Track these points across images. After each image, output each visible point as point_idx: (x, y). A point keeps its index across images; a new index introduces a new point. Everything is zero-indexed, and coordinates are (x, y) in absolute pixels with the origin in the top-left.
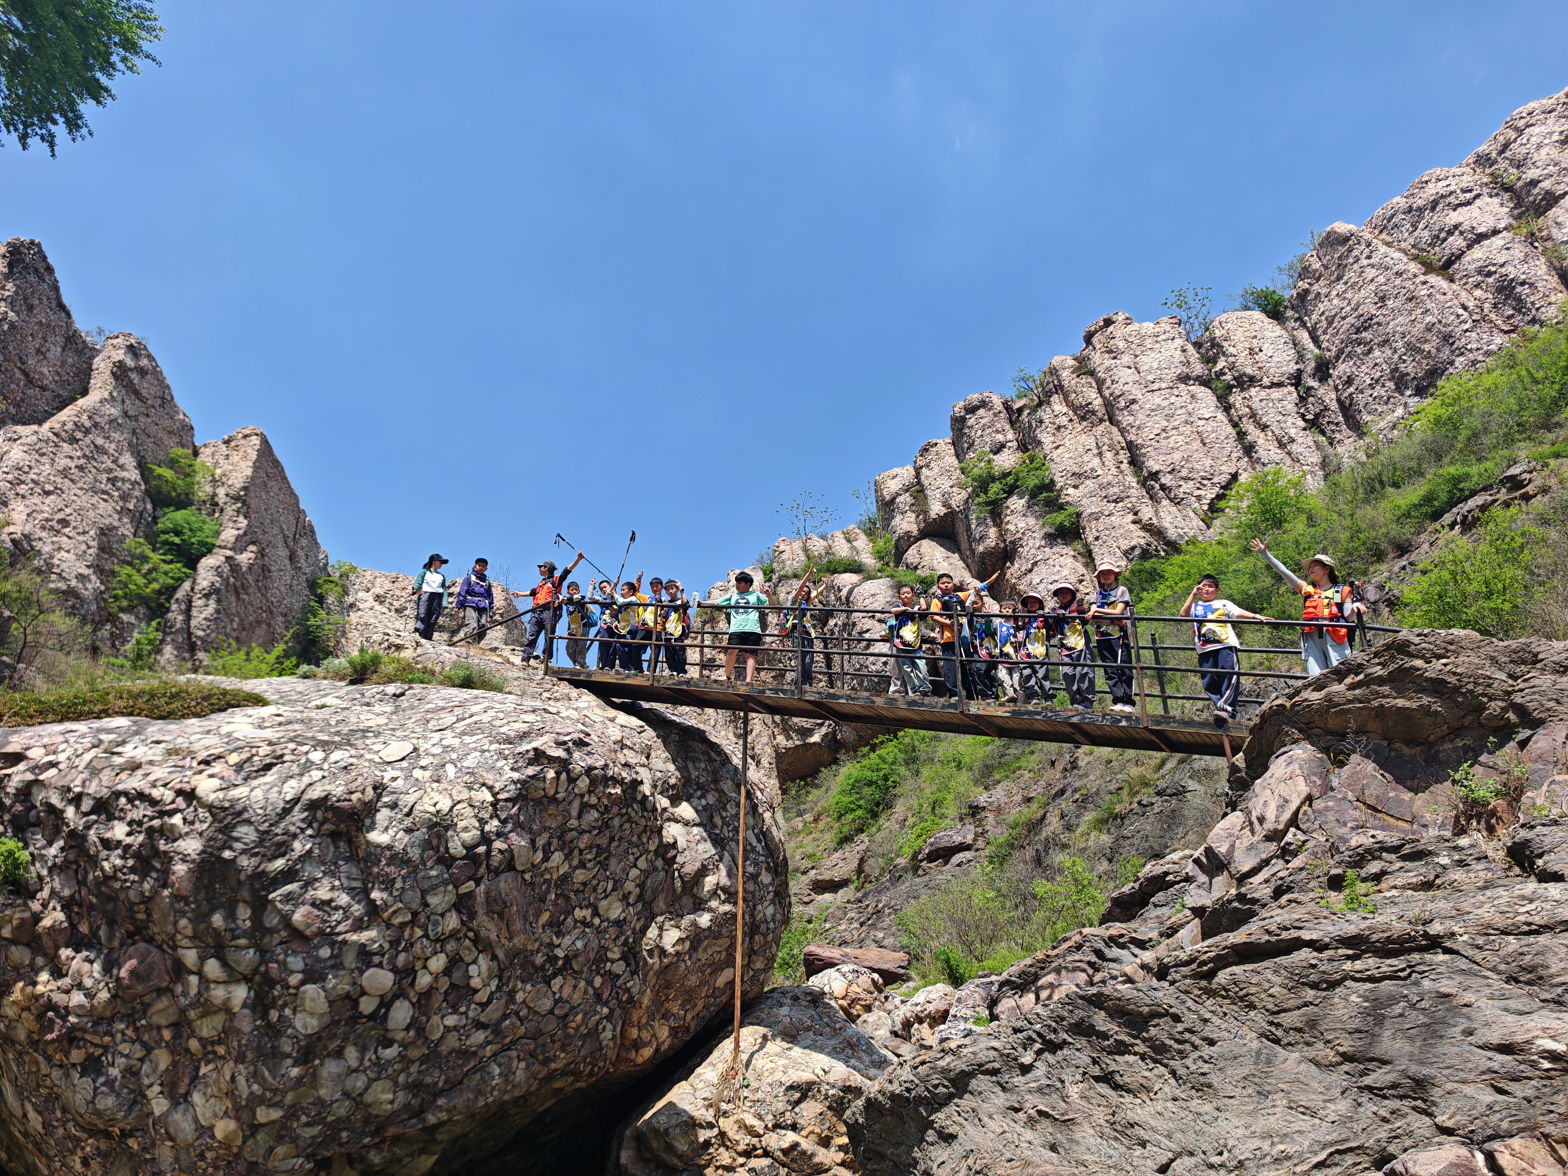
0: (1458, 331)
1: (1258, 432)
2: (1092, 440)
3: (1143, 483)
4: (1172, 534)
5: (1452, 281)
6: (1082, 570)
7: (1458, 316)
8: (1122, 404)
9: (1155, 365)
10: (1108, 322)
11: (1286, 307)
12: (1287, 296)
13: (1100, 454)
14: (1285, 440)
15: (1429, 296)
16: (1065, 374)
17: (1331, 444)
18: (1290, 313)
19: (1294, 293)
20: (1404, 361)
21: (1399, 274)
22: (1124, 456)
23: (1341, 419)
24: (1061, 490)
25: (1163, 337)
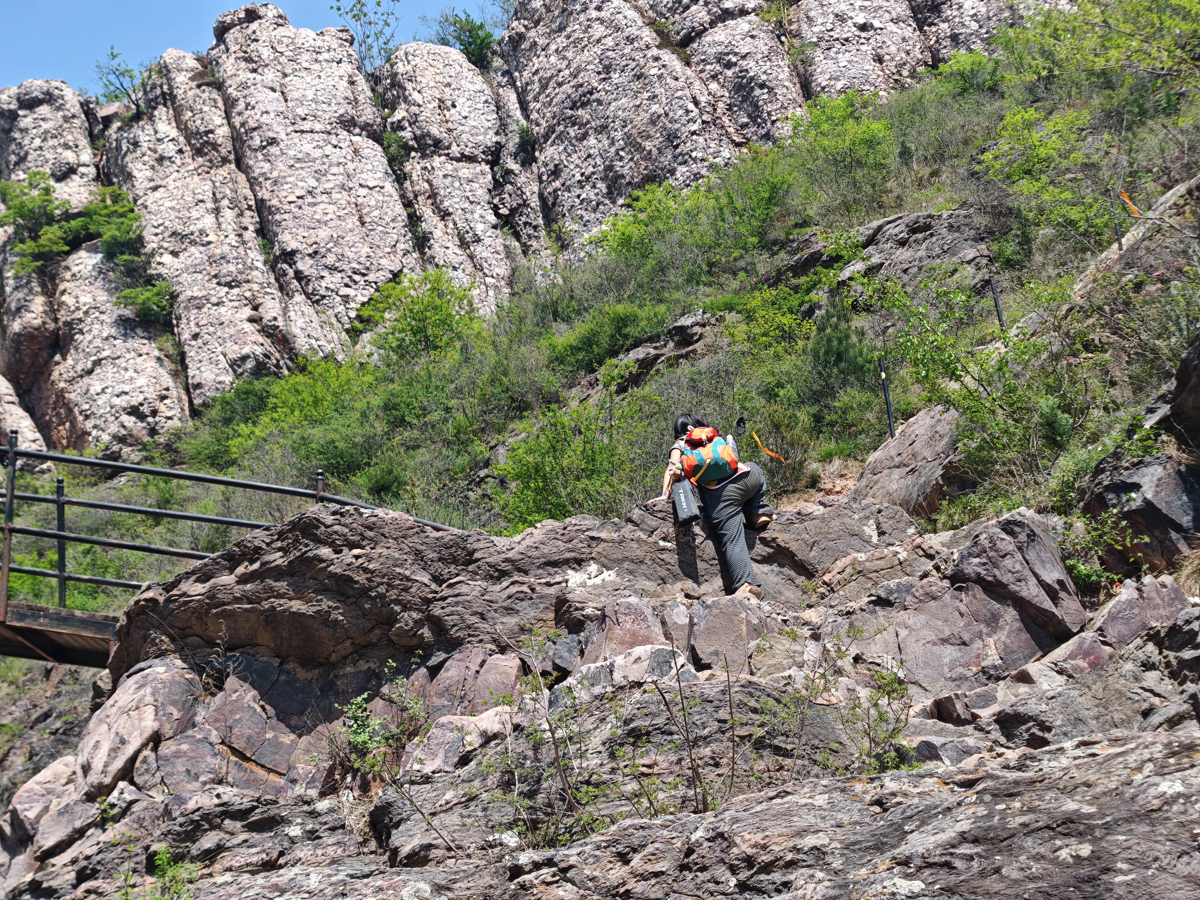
0: (685, 131)
1: (436, 219)
2: (207, 187)
3: (272, 265)
4: (302, 344)
5: (688, 64)
6: (167, 381)
7: (688, 112)
8: (257, 142)
9: (310, 94)
10: (252, 15)
11: (494, 53)
12: (497, 37)
13: (217, 211)
14: (469, 237)
15: (660, 77)
16: (181, 79)
17: (525, 253)
18: (497, 62)
19: (506, 34)
20: (621, 159)
21: (630, 40)
22: (250, 220)
23: (541, 221)
24: (152, 254)
25: (326, 56)
